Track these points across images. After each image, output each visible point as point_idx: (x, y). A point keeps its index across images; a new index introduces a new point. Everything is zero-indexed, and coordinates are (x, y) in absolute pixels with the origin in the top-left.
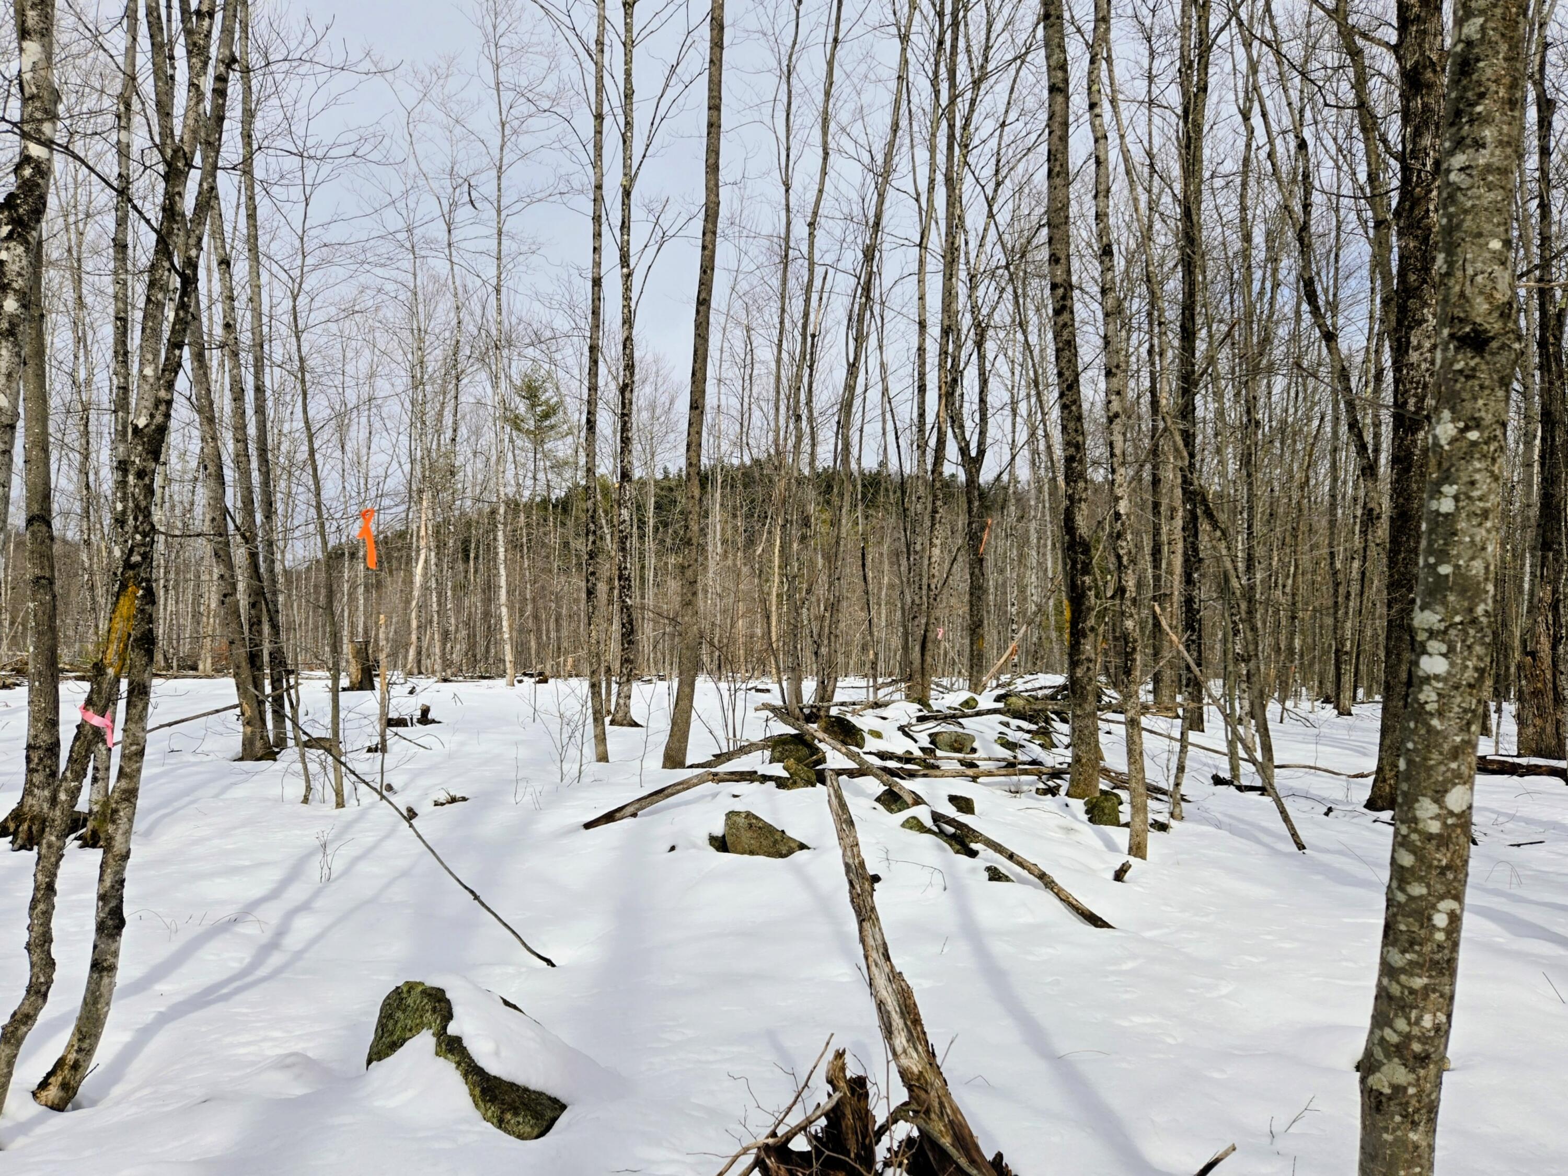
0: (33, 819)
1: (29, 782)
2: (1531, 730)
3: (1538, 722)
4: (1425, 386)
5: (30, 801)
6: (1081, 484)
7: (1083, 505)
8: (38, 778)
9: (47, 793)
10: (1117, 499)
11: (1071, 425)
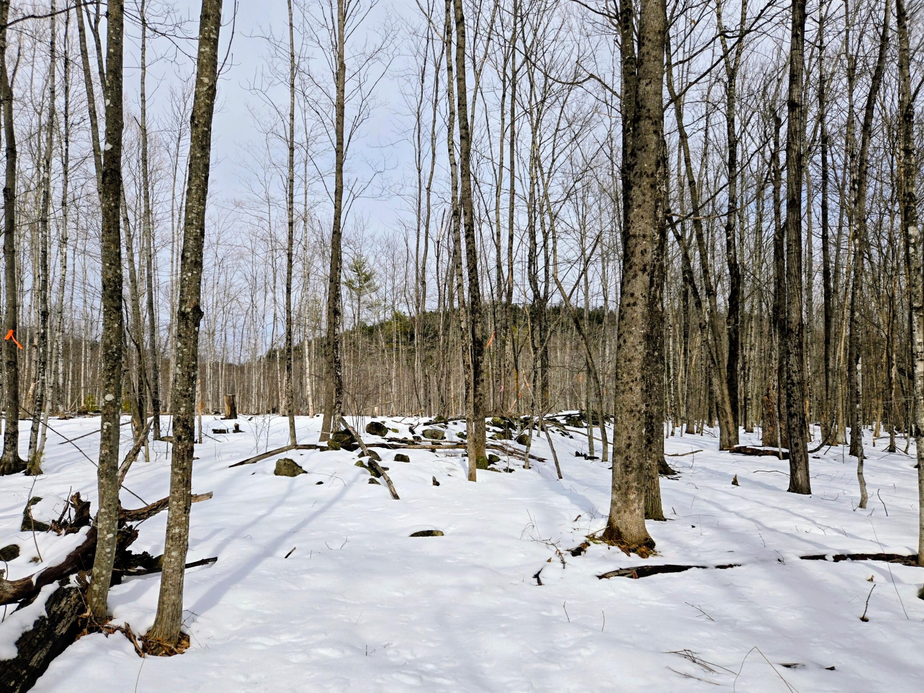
0: (5, 464)
1: (5, 448)
2: (767, 433)
3: (771, 429)
4: (655, 266)
5: (5, 456)
6: (478, 315)
7: (479, 324)
8: (8, 446)
9: (11, 453)
10: (461, 322)
11: (473, 288)
